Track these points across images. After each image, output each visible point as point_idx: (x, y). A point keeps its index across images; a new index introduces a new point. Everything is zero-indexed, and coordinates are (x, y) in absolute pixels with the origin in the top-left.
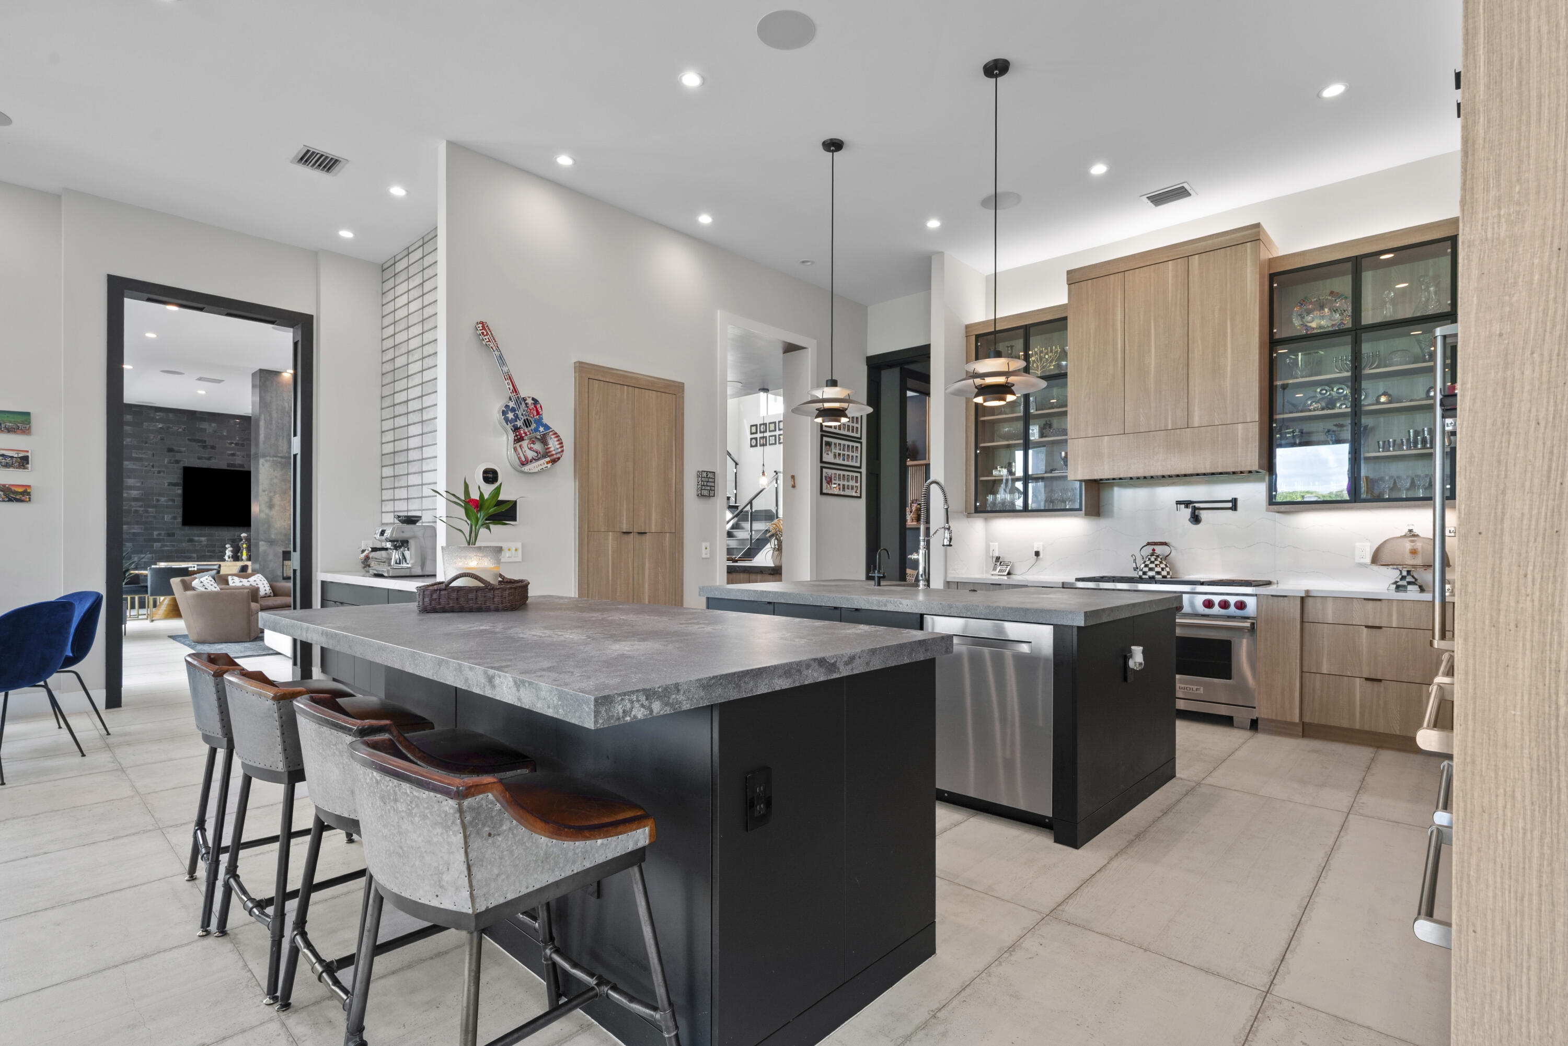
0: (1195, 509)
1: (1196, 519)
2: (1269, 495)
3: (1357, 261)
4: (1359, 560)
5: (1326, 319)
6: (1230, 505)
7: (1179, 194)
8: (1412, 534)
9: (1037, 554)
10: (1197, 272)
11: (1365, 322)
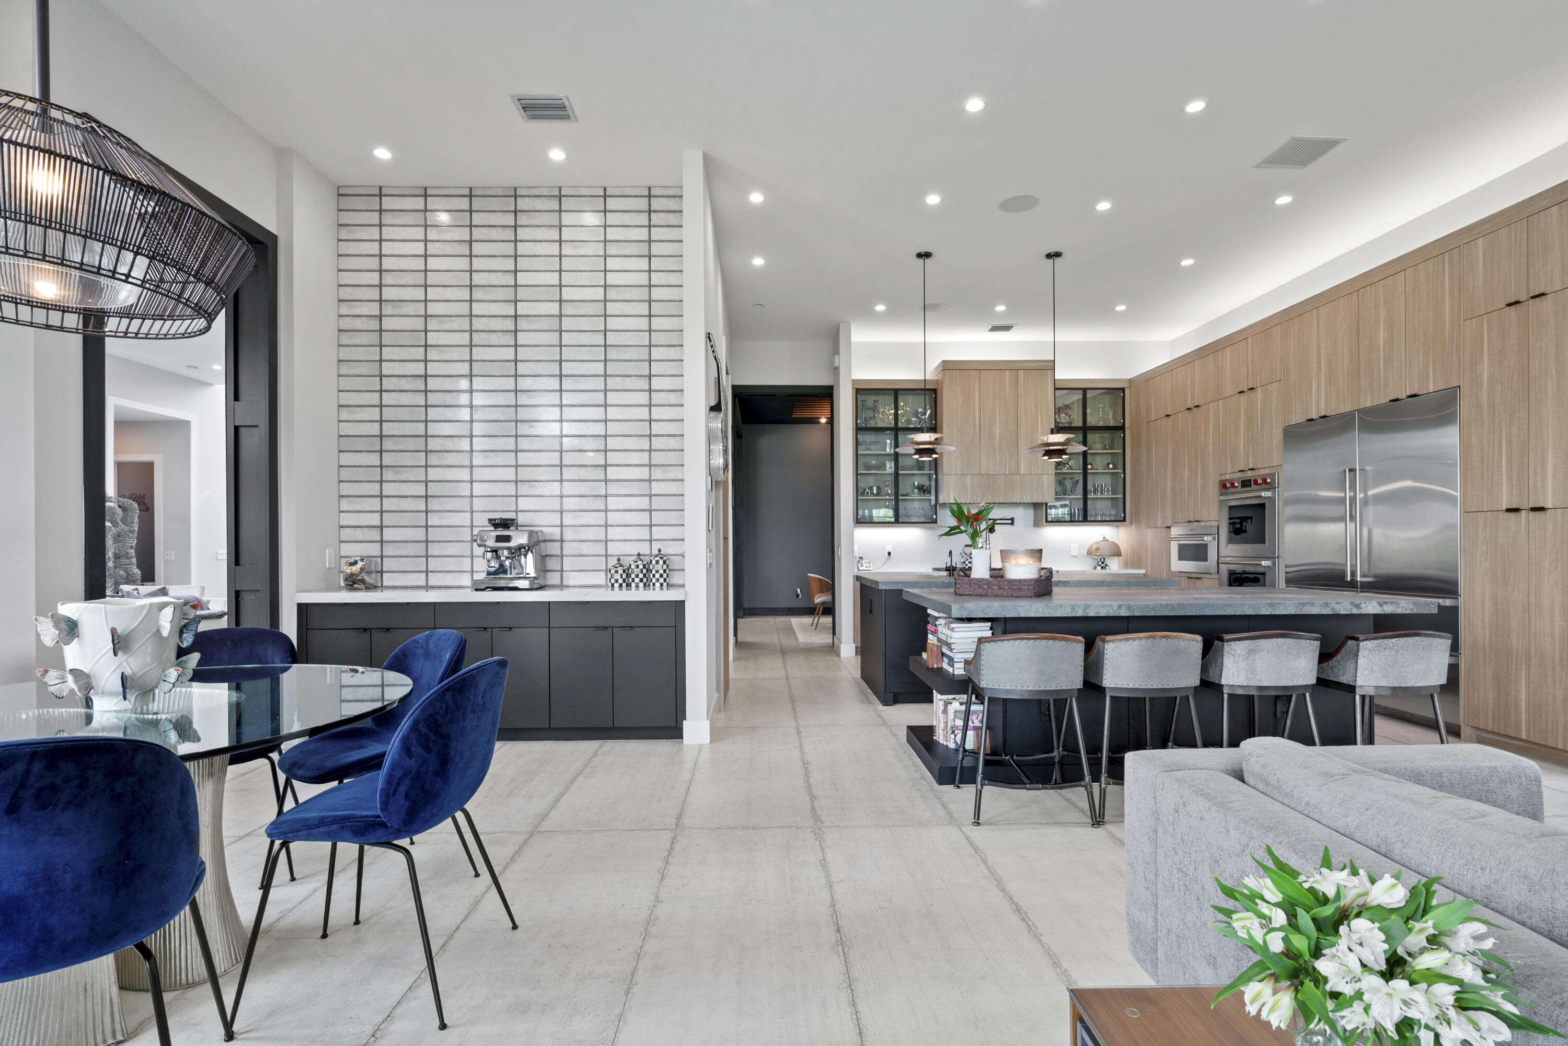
2: (1035, 516)
3: (1085, 390)
4: (1073, 554)
5: (1064, 419)
6: (1010, 522)
7: (1007, 328)
8: (1105, 540)
9: (889, 554)
10: (1022, 380)
11: (1088, 425)
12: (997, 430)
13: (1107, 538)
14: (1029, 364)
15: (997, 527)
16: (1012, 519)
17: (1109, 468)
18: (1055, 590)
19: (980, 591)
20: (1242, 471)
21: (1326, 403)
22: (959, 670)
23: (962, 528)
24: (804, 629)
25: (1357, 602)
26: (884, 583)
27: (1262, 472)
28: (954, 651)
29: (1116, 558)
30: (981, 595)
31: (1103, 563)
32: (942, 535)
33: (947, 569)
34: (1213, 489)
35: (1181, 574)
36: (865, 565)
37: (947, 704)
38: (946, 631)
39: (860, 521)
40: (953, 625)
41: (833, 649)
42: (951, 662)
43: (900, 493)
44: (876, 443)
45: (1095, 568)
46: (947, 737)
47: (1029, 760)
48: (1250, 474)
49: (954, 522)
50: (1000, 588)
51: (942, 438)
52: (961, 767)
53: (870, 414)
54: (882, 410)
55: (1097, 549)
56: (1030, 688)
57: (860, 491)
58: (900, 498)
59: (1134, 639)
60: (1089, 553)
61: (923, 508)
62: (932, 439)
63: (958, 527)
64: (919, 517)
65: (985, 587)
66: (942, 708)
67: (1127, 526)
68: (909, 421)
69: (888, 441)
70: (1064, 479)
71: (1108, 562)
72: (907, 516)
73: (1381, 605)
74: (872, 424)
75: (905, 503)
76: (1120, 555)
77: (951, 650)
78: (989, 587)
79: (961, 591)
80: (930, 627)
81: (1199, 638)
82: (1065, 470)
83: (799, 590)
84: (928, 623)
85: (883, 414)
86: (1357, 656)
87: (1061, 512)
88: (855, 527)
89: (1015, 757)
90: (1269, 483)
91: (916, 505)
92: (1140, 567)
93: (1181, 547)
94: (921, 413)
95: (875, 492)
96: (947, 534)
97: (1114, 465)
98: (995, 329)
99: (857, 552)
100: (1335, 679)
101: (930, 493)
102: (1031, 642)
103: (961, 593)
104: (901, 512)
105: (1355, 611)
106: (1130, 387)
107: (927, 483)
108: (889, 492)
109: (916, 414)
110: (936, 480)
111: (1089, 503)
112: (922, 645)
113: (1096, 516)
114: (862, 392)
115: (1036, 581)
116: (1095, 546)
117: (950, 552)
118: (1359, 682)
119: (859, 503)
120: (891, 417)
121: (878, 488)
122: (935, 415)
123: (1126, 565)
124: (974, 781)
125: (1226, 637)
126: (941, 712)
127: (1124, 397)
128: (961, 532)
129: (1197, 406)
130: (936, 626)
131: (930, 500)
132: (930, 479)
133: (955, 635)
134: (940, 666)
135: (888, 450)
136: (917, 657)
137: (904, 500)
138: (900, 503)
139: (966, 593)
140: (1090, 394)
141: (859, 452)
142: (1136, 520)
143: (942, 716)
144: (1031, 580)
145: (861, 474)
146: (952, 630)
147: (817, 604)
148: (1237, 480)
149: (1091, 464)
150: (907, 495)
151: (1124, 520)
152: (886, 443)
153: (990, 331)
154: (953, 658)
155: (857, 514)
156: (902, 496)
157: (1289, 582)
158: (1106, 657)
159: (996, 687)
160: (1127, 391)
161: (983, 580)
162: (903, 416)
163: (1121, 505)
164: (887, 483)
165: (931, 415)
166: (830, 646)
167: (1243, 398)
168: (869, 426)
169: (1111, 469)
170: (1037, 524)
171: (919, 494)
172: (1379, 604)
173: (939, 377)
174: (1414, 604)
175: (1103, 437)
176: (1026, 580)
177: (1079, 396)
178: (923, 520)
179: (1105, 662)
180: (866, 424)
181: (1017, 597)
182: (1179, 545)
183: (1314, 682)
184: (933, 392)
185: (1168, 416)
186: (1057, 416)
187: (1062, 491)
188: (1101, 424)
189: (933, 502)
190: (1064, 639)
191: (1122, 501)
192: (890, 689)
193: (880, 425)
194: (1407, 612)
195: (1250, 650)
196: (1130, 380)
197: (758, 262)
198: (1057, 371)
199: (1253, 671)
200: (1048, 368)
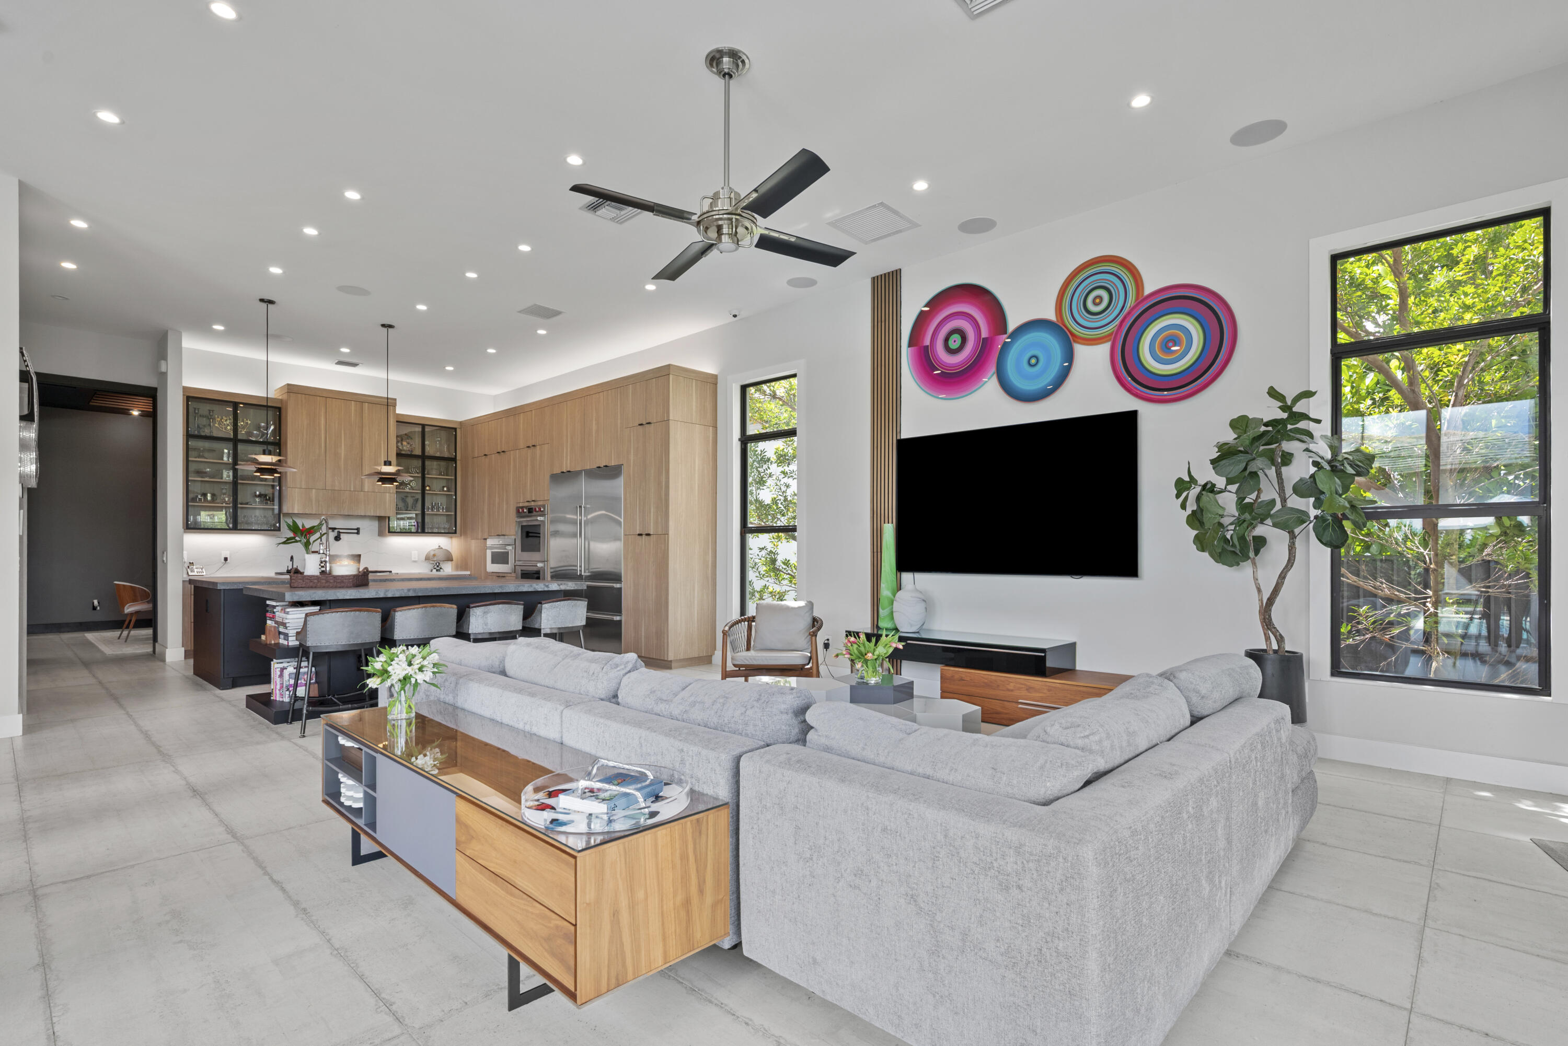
0: (338, 532)
1: (338, 538)
2: (380, 527)
3: (423, 426)
4: (413, 559)
5: (405, 447)
6: (356, 531)
7: (354, 365)
8: (440, 548)
9: (226, 559)
10: (366, 412)
11: (426, 454)
12: (343, 452)
13: (442, 546)
14: (373, 399)
15: (342, 536)
16: (358, 529)
17: (443, 490)
18: (370, 583)
19: (311, 584)
20: (528, 501)
21: (570, 463)
22: (293, 642)
23: (297, 538)
24: (108, 642)
25: (547, 584)
26: (223, 584)
27: (539, 503)
28: (288, 628)
29: (450, 562)
30: (312, 587)
31: (438, 566)
32: (280, 544)
33: (288, 572)
34: (513, 512)
35: (493, 574)
36: (196, 570)
37: (282, 670)
38: (283, 615)
39: (191, 527)
40: (288, 610)
41: (156, 656)
42: (286, 636)
43: (239, 501)
44: (211, 450)
45: (432, 571)
46: (282, 695)
47: (347, 697)
48: (533, 504)
49: (291, 535)
50: (327, 582)
51: (286, 461)
52: (293, 710)
53: (204, 421)
54: (219, 419)
55: (434, 555)
56: (343, 643)
57: (191, 496)
58: (239, 506)
59: (414, 609)
60: (427, 558)
61: (265, 517)
62: (274, 461)
63: (294, 538)
64: (262, 524)
65: (316, 581)
66: (278, 673)
67: (458, 537)
68: (249, 433)
69: (226, 451)
70: (407, 497)
71: (442, 565)
72: (247, 523)
73: (559, 585)
74: (206, 432)
75: (245, 511)
76: (452, 560)
77: (286, 628)
78: (319, 582)
79: (296, 585)
80: (268, 614)
81: (455, 606)
82: (407, 490)
83: (96, 602)
84: (268, 611)
85: (219, 424)
86: (541, 612)
87: (404, 524)
88: (185, 532)
89: (336, 696)
90: (543, 511)
91: (257, 512)
92: (466, 569)
93: (493, 554)
94: (263, 427)
95: (209, 498)
96: (284, 543)
97: (447, 488)
98: (340, 363)
99: (186, 557)
100: (529, 626)
101: (273, 501)
102: (343, 613)
103: (295, 586)
104: (240, 519)
105: (546, 589)
106: (461, 428)
107: (269, 491)
108: (227, 499)
109: (258, 428)
110: (280, 491)
111: (427, 519)
112: (262, 629)
113: (432, 528)
114: (193, 399)
115: (354, 576)
116: (432, 553)
117: (292, 558)
118: (542, 627)
119: (190, 509)
120: (229, 428)
121: (213, 495)
122: (279, 430)
123: (457, 568)
124: (301, 719)
125: (472, 606)
126: (277, 676)
127: (456, 435)
128: (297, 541)
129: (503, 452)
130: (274, 613)
131: (273, 509)
132: (273, 486)
133: (289, 616)
134: (277, 642)
135: (225, 459)
136: (258, 640)
137: (242, 508)
138: (239, 511)
139: (300, 586)
140: (427, 429)
141: (190, 459)
142: (464, 533)
143: (278, 680)
144: (351, 575)
145: (192, 480)
146: (288, 613)
147: (127, 614)
148: (526, 507)
149: (429, 486)
150: (247, 504)
151: (455, 532)
152: (223, 453)
153: (336, 364)
154: (288, 634)
155: (187, 520)
156: (241, 504)
157: (552, 577)
158: (396, 620)
159: (319, 644)
160: (458, 431)
161: (314, 576)
162: (243, 428)
163: (453, 520)
164: (224, 491)
165: (274, 430)
166: (151, 655)
167: (530, 451)
168: (203, 434)
169: (446, 491)
170: (381, 534)
171: (261, 502)
172: (558, 584)
173: (285, 397)
174: (576, 584)
175: (439, 465)
176: (347, 576)
177: (419, 429)
178: (265, 527)
179: (396, 624)
180: (199, 432)
181: (340, 587)
182: (492, 553)
183: (521, 628)
184: (277, 410)
185: (485, 455)
186: (399, 444)
187: (403, 506)
188: (438, 454)
189: (276, 511)
190: (367, 611)
191: (453, 517)
192: (228, 674)
193: (215, 434)
194: (572, 589)
195: (485, 612)
196: (461, 422)
197: (69, 265)
198: (397, 407)
199: (486, 624)
200: (389, 404)
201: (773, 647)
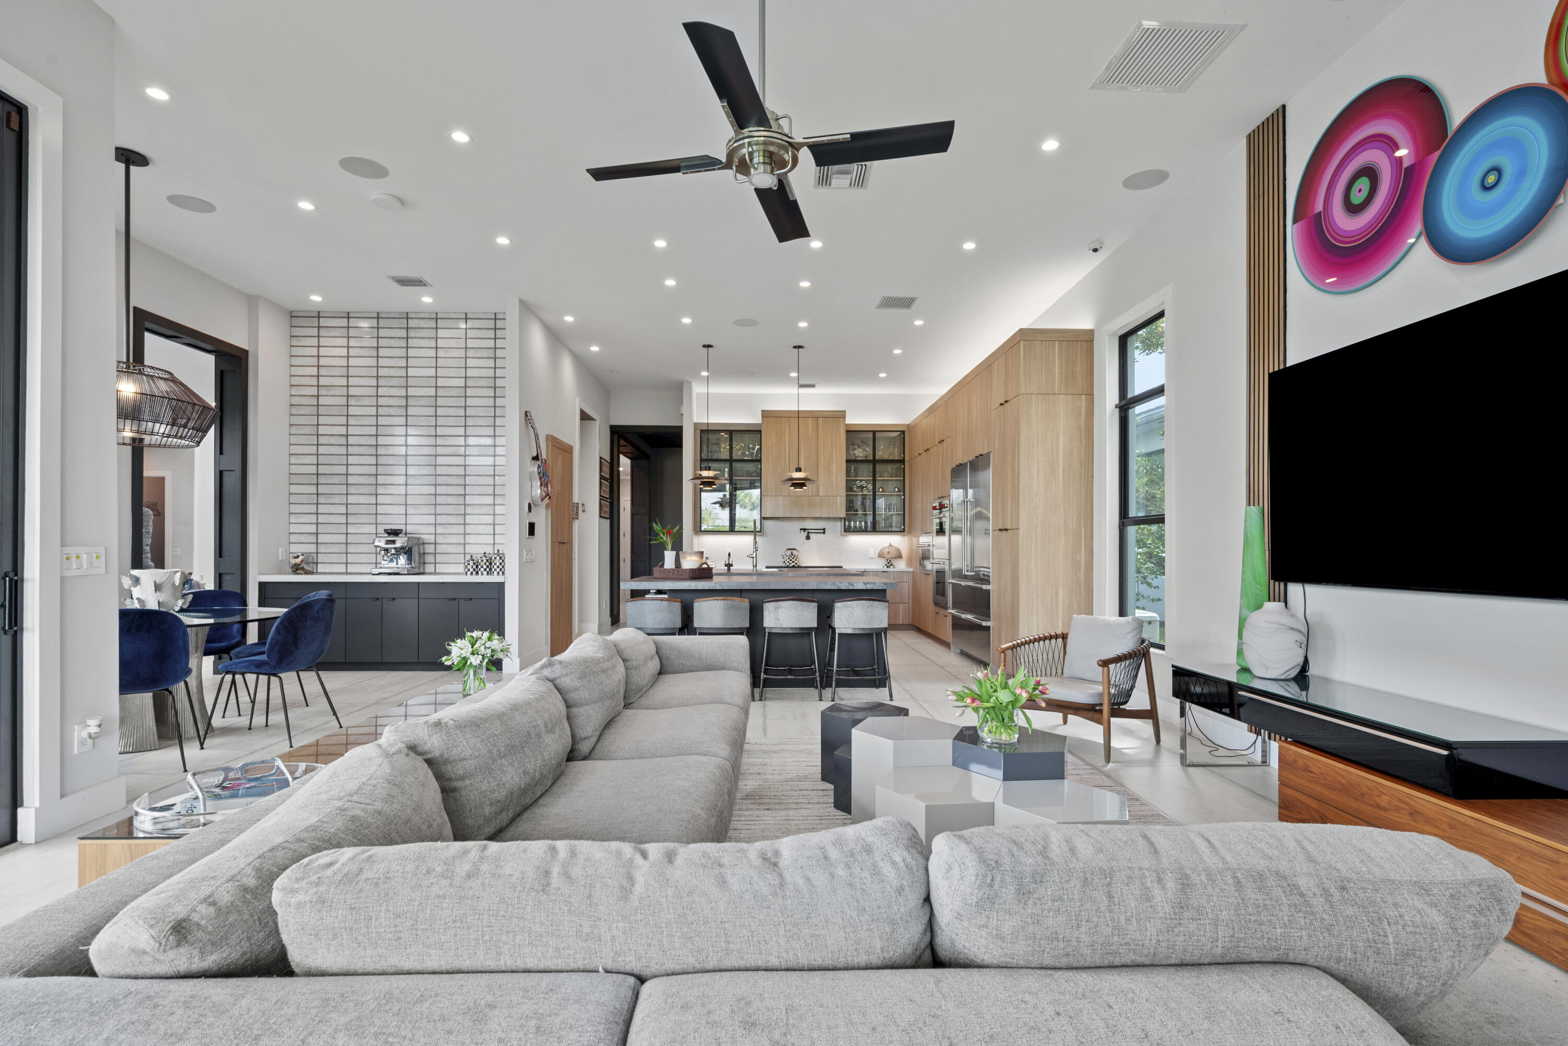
0: (808, 533)
1: (808, 538)
2: (843, 527)
3: (874, 432)
4: (869, 556)
5: (856, 453)
6: (822, 531)
7: (813, 386)
8: (891, 546)
10: (822, 426)
11: (878, 458)
12: (802, 462)
13: (892, 544)
14: (827, 413)
15: (811, 535)
16: (824, 529)
19: (664, 575)
20: (940, 498)
21: (961, 455)
27: (945, 499)
29: (901, 559)
30: (664, 579)
31: (891, 563)
34: (932, 509)
45: (886, 567)
48: (942, 500)
50: (673, 574)
53: (713, 449)
54: (720, 446)
55: (886, 553)
59: (708, 600)
60: (881, 555)
65: (667, 573)
67: (907, 535)
68: (741, 454)
70: (864, 499)
71: (894, 562)
74: (715, 456)
76: (902, 557)
82: (864, 492)
85: (721, 449)
87: (859, 524)
88: (696, 535)
90: (947, 507)
92: (915, 566)
94: (751, 448)
97: (896, 489)
98: (801, 386)
102: (649, 602)
103: (656, 577)
104: (736, 523)
106: (907, 430)
109: (748, 448)
110: (761, 499)
111: (877, 518)
113: (883, 527)
114: (706, 433)
116: (884, 550)
118: (836, 626)
120: (727, 451)
122: (758, 451)
123: (908, 564)
125: (765, 601)
127: (904, 437)
129: (928, 449)
131: (756, 514)
135: (728, 476)
139: (658, 577)
140: (877, 435)
142: (910, 532)
148: (938, 504)
149: (880, 489)
151: (904, 531)
152: (726, 471)
153: (799, 387)
160: (906, 433)
161: (670, 569)
162: (736, 451)
163: (902, 520)
167: (941, 446)
168: (714, 458)
169: (895, 492)
170: (843, 533)
173: (761, 422)
175: (889, 467)
176: (688, 570)
177: (871, 435)
178: (751, 529)
180: (708, 456)
181: (681, 579)
182: (922, 550)
183: (815, 626)
184: (758, 433)
185: (920, 454)
186: (849, 452)
188: (891, 458)
190: (667, 600)
191: (902, 517)
193: (721, 457)
195: (776, 608)
196: (908, 425)
197: (595, 349)
198: (847, 418)
199: (778, 619)
200: (841, 415)
201: (1082, 676)
